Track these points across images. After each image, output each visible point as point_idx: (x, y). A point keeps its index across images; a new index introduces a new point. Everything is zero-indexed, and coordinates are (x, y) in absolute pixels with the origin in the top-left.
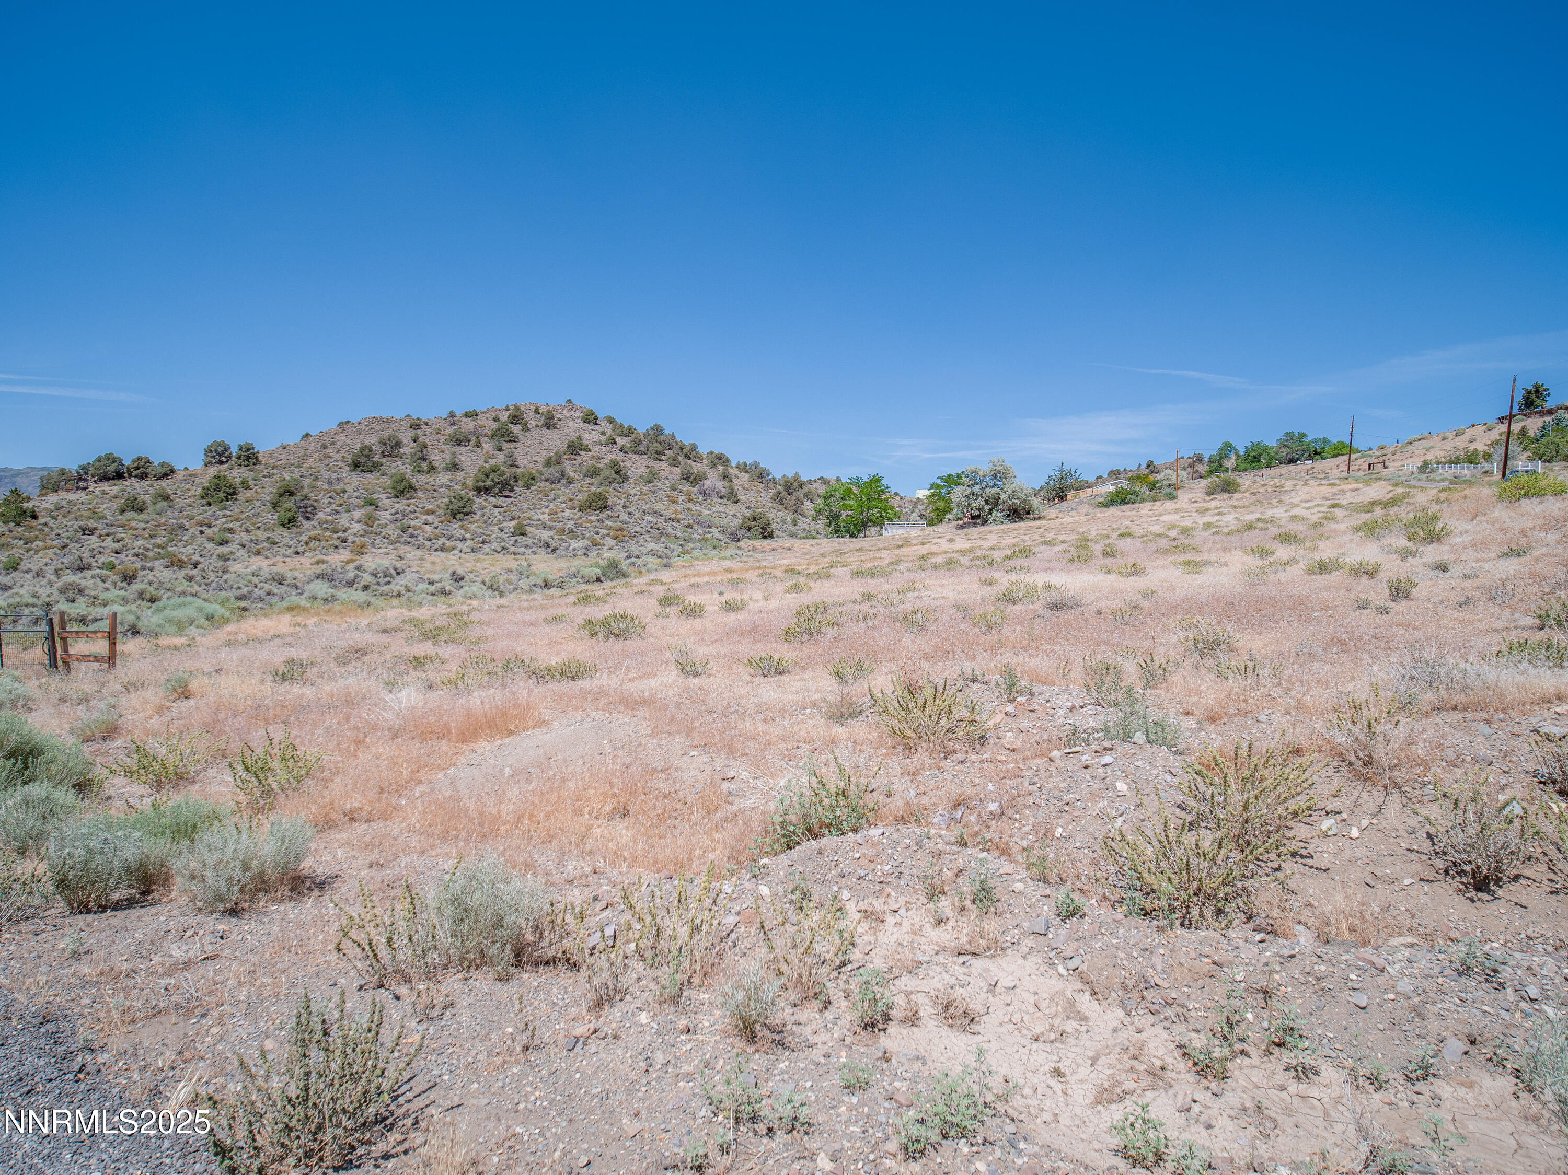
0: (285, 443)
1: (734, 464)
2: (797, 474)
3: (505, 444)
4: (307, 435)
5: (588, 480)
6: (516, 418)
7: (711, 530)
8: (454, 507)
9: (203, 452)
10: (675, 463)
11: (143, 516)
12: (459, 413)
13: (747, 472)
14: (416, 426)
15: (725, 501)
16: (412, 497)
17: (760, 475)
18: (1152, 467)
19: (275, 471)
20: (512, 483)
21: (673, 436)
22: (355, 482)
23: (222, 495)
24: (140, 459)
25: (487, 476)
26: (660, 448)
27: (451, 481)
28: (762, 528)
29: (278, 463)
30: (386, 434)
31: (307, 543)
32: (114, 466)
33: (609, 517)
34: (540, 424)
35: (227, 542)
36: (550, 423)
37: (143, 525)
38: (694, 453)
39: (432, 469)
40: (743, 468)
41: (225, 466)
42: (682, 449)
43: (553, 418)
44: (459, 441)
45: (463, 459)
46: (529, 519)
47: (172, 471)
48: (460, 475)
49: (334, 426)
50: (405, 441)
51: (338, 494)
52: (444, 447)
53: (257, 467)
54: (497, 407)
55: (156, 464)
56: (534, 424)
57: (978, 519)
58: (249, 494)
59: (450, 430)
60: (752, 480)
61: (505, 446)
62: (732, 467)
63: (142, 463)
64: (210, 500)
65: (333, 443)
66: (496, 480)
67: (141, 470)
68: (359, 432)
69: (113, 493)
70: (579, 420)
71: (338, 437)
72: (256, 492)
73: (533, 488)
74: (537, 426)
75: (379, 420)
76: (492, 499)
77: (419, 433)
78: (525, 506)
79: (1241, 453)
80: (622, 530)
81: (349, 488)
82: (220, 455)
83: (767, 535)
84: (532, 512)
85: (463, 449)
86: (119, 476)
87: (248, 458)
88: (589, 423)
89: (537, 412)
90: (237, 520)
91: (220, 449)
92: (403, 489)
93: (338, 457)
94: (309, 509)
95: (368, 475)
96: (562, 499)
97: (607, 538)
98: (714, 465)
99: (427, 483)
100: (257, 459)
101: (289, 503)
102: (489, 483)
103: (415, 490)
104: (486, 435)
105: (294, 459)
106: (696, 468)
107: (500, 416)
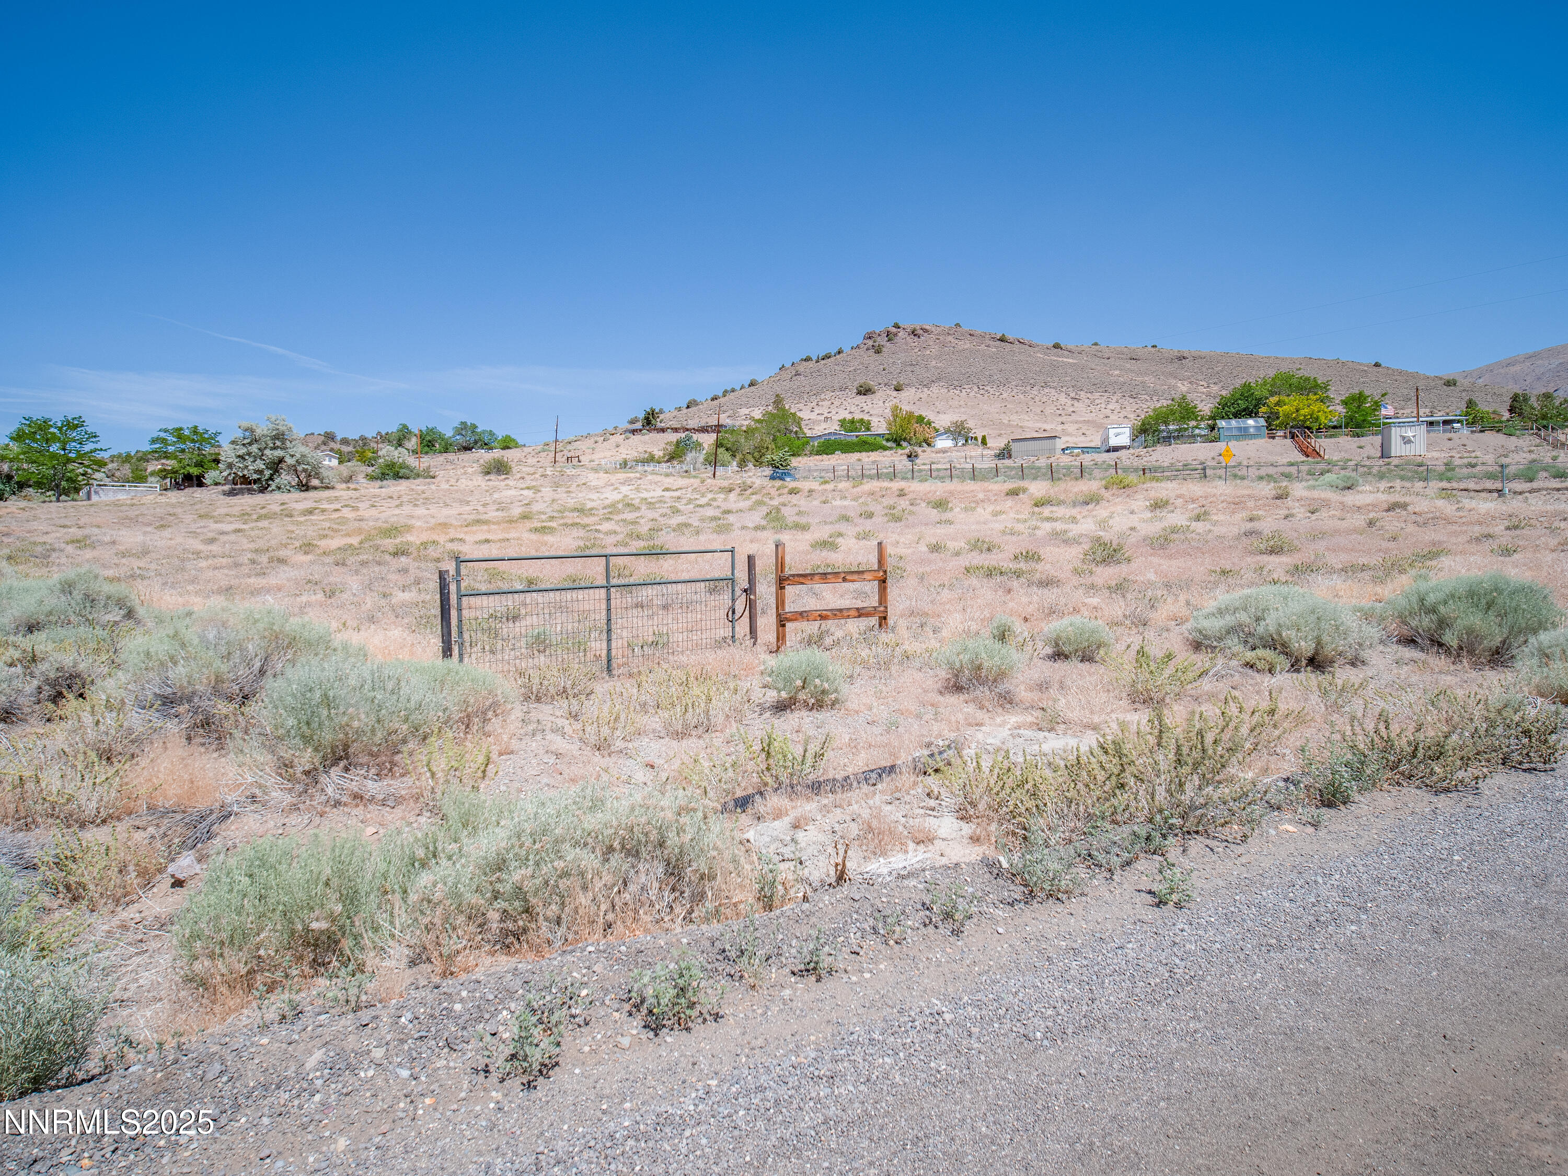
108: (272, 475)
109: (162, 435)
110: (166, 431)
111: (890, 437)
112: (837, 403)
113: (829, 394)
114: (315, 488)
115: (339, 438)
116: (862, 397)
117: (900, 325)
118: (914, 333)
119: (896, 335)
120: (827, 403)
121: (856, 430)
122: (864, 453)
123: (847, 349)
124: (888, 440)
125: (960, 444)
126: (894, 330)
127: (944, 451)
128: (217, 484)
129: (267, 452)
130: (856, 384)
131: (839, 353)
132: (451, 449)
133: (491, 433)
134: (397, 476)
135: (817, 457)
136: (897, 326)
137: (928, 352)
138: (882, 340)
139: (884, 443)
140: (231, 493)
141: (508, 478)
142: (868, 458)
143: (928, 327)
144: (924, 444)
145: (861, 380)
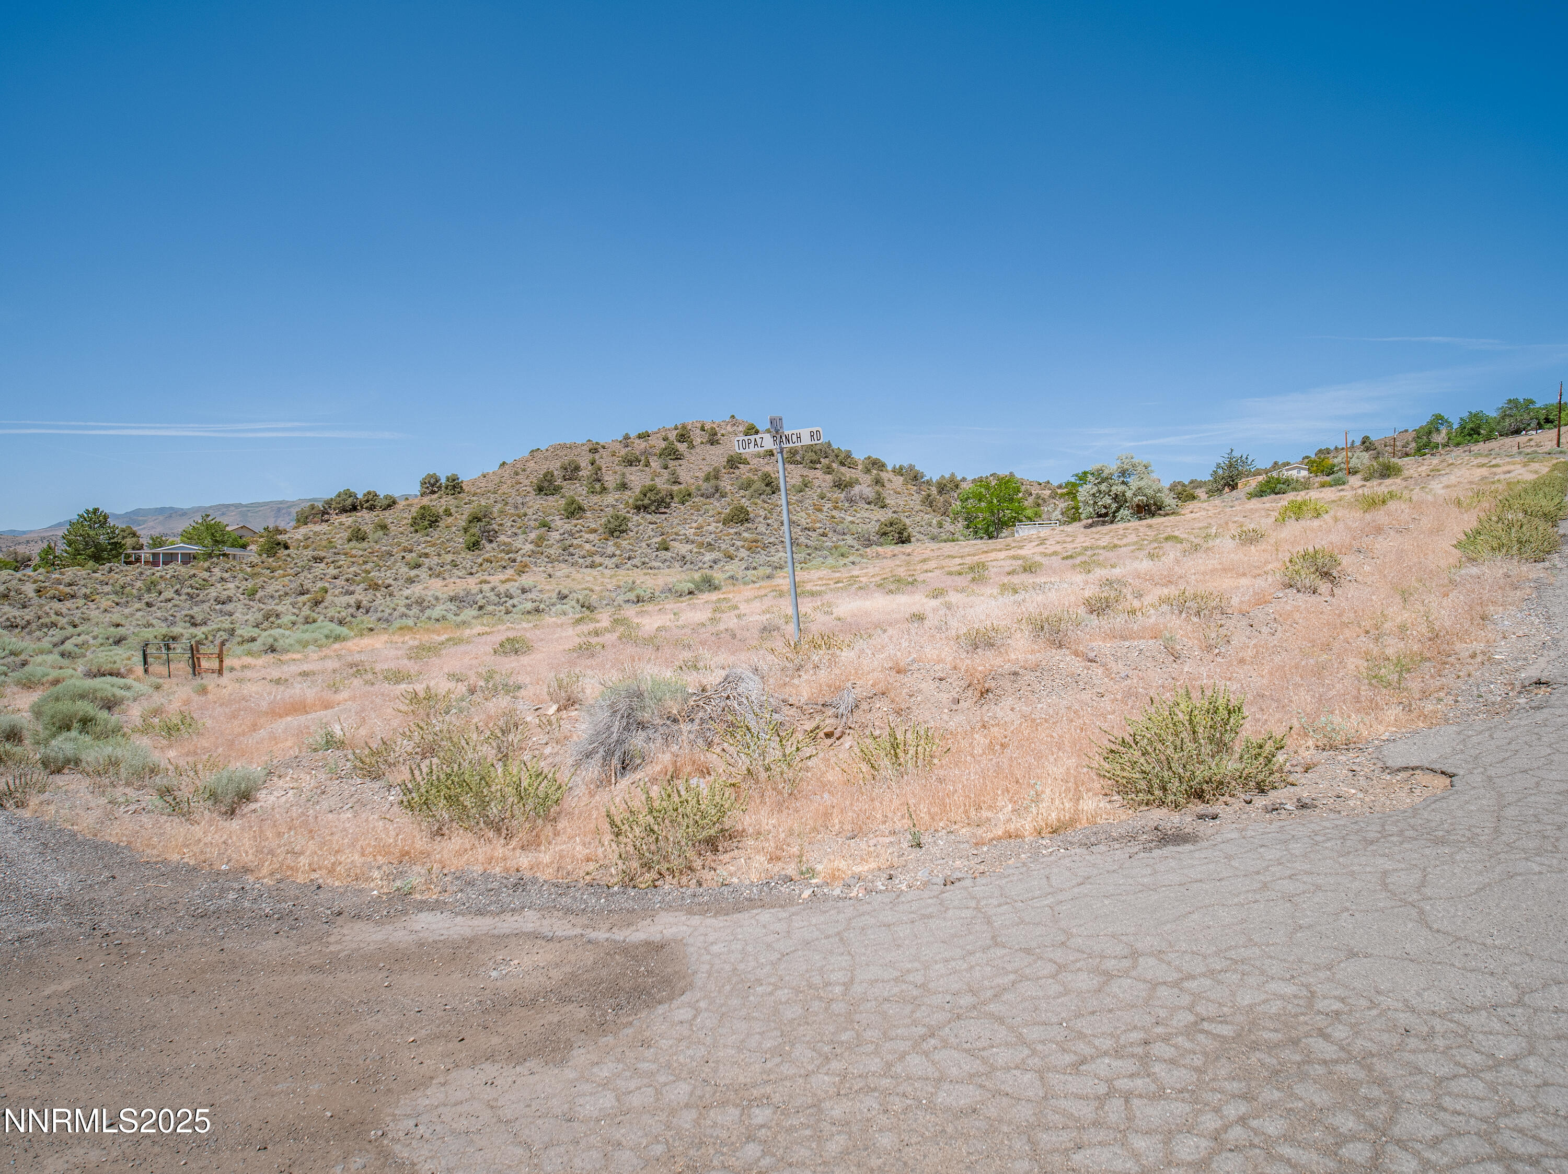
0: (485, 472)
1: (890, 468)
2: (953, 474)
3: (671, 462)
4: (504, 463)
5: (742, 493)
6: (683, 437)
7: (846, 537)
8: (612, 526)
9: (419, 484)
10: (829, 470)
11: (365, 545)
12: (633, 435)
13: (902, 475)
14: (594, 450)
15: (872, 506)
16: (581, 518)
17: (915, 477)
18: (1367, 444)
19: (475, 498)
20: (668, 500)
21: (829, 444)
22: (537, 504)
23: (426, 523)
24: (369, 493)
25: (645, 495)
26: (815, 457)
27: (617, 501)
28: (899, 533)
29: (478, 491)
30: (566, 460)
31: (481, 565)
32: (350, 501)
33: (748, 529)
34: (704, 441)
35: (420, 566)
36: (713, 439)
37: (361, 553)
38: (849, 460)
39: (604, 489)
40: (899, 471)
41: (436, 496)
42: (837, 456)
43: (716, 434)
44: (630, 462)
45: (633, 478)
46: (676, 534)
47: (394, 502)
48: (628, 493)
49: (527, 454)
50: (583, 465)
51: (520, 517)
52: (617, 468)
53: (460, 495)
54: (667, 427)
55: (382, 497)
56: (699, 440)
57: (1104, 517)
58: (450, 520)
59: (623, 452)
60: (906, 483)
61: (672, 464)
62: (887, 471)
63: (371, 497)
64: (417, 527)
65: (524, 470)
66: (653, 498)
67: (371, 503)
68: (546, 458)
69: (347, 524)
70: (741, 434)
71: (528, 464)
72: (456, 518)
73: (687, 504)
74: (702, 443)
75: (563, 447)
76: (649, 516)
77: (597, 456)
78: (676, 521)
79: (1455, 426)
80: (756, 541)
81: (530, 512)
82: (433, 486)
83: (903, 539)
84: (679, 528)
85: (634, 468)
86: (354, 508)
87: (454, 487)
89: (703, 429)
90: (434, 545)
91: (432, 481)
92: (574, 511)
93: (527, 482)
94: (491, 533)
95: (550, 498)
96: (711, 513)
97: (741, 550)
98: (868, 471)
99: (596, 504)
100: (461, 487)
101: (475, 529)
102: (646, 502)
103: (584, 510)
104: (655, 455)
105: (491, 487)
106: (847, 473)
107: (670, 436)
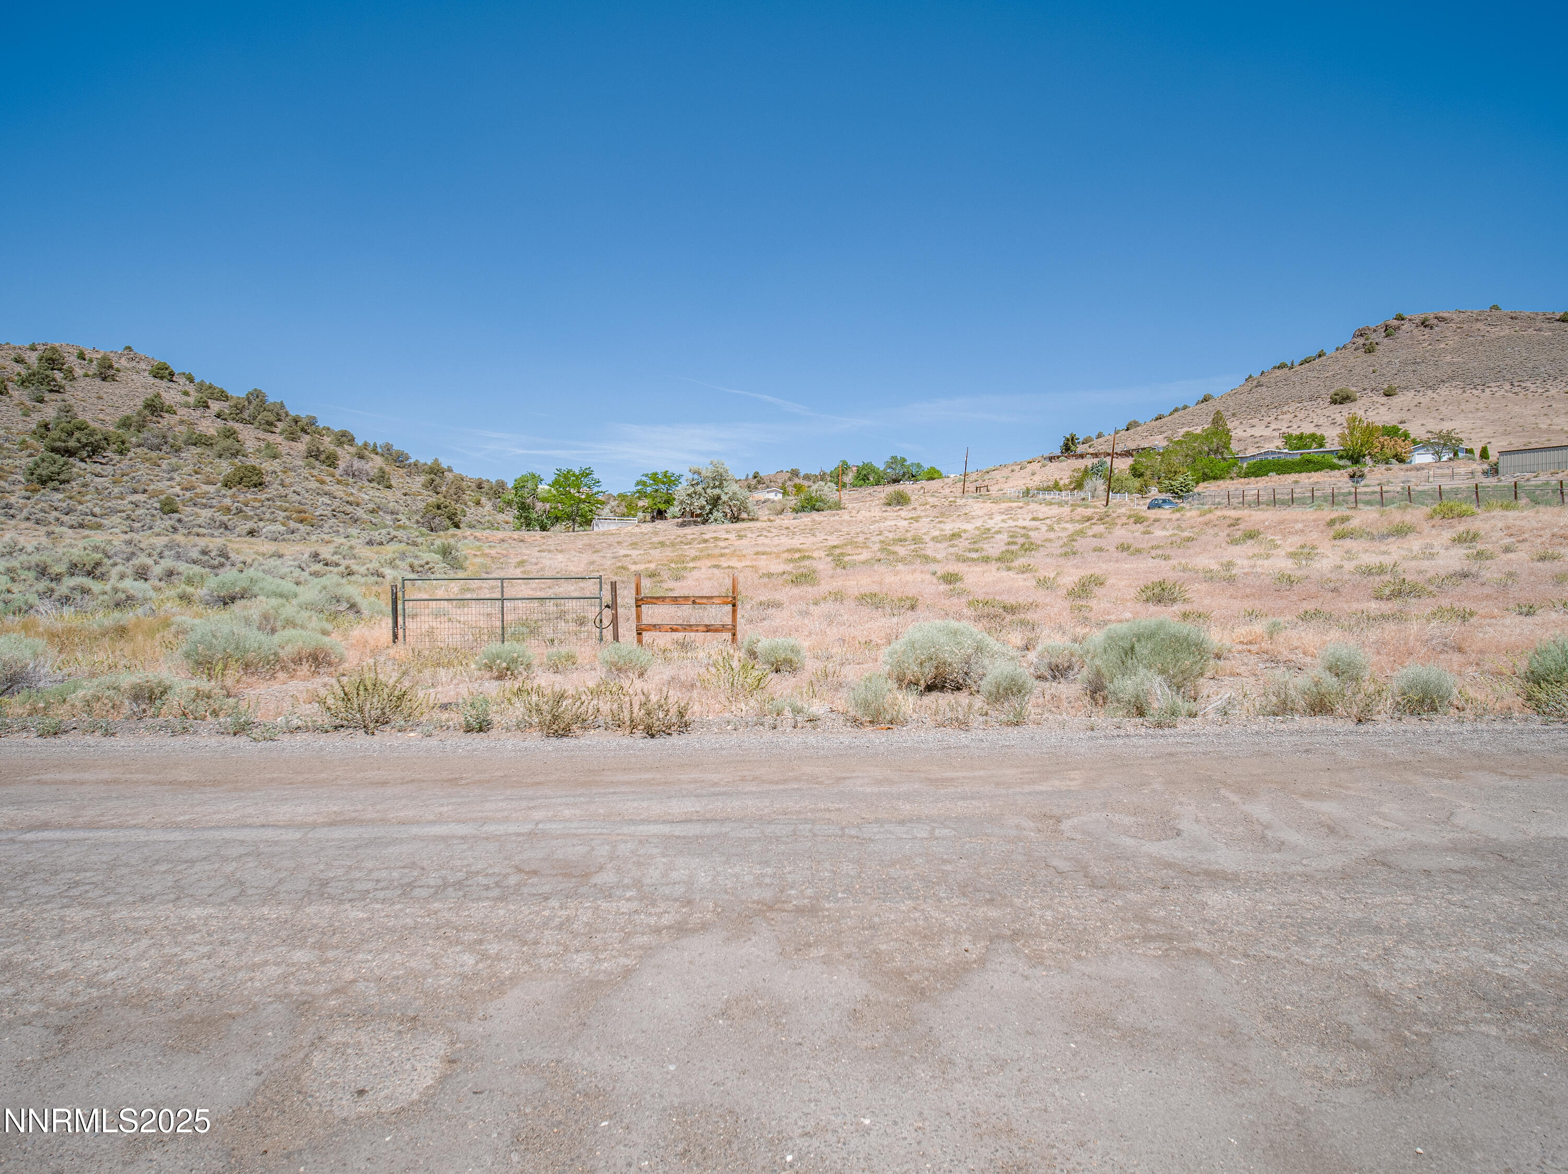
1: (362, 444)
5: (194, 450)
6: (52, 362)
8: (44, 472)
10: (292, 437)
13: (379, 453)
15: (376, 485)
17: (398, 459)
20: (105, 446)
21: (281, 405)
26: (268, 418)
28: (448, 518)
34: (90, 373)
36: (106, 372)
38: (312, 427)
40: (374, 448)
43: (108, 367)
56: (82, 372)
57: (697, 518)
66: (84, 440)
70: (146, 374)
74: (87, 376)
76: (85, 465)
88: (162, 378)
89: (82, 357)
98: (340, 443)
106: (321, 445)
108: (711, 509)
109: (644, 479)
110: (647, 475)
111: (1344, 454)
112: (1301, 415)
113: (1294, 406)
114: (743, 520)
115: (802, 474)
116: (1337, 406)
117: (1405, 316)
118: (1424, 324)
119: (1397, 328)
120: (1289, 416)
121: (1305, 446)
122: (1304, 474)
123: (1330, 352)
124: (1341, 458)
125: (1445, 459)
126: (1396, 323)
127: (1419, 468)
128: (674, 517)
129: (709, 491)
130: (1332, 391)
131: (1320, 356)
132: (882, 482)
133: (919, 466)
134: (814, 508)
135: (1242, 480)
136: (1400, 318)
137: (1442, 346)
138: (1378, 337)
139: (1336, 461)
140: (683, 525)
141: (901, 509)
142: (1307, 479)
143: (1446, 315)
144: (1394, 461)
145: (1337, 387)
